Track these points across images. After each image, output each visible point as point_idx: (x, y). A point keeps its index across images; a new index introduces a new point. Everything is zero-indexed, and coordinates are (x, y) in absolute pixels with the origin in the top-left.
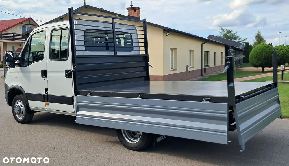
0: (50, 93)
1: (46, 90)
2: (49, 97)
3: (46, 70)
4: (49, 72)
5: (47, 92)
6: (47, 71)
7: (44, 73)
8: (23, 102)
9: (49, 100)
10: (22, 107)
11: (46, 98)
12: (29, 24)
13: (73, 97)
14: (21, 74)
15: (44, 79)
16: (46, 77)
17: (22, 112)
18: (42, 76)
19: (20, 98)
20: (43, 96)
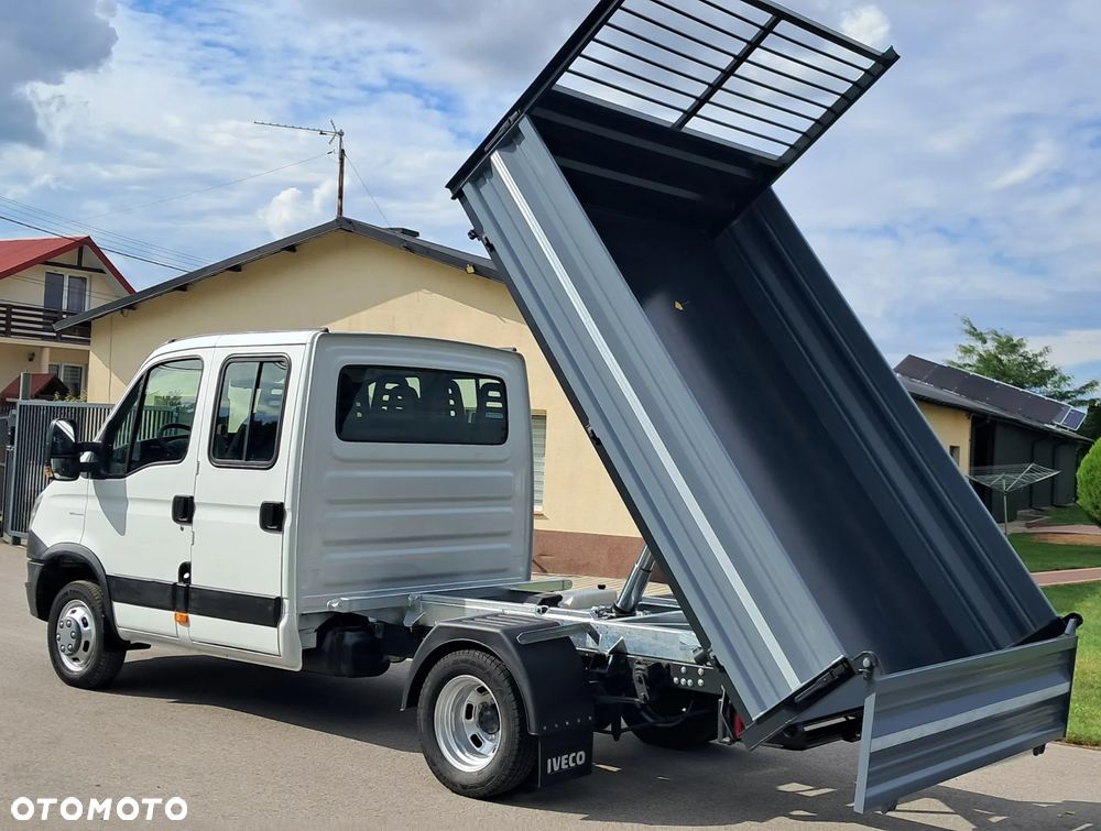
0: (198, 579)
1: (185, 568)
2: (193, 595)
3: (192, 498)
4: (200, 504)
5: (186, 576)
6: (195, 501)
7: (184, 509)
8: (93, 609)
9: (192, 604)
10: (86, 625)
11: (182, 597)
12: (79, 267)
13: (279, 601)
14: (95, 505)
15: (182, 529)
16: (190, 521)
17: (87, 643)
18: (176, 519)
19: (81, 594)
20: (170, 590)
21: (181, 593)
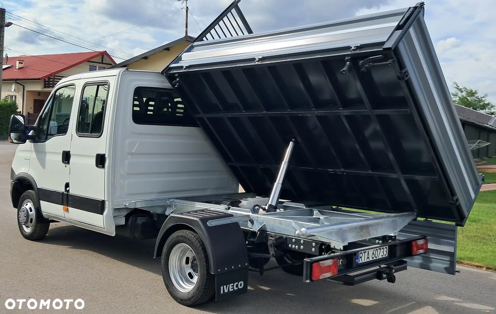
0: (73, 191)
1: (67, 185)
2: (70, 198)
3: (69, 151)
4: (72, 154)
5: (68, 189)
6: (71, 153)
7: (66, 157)
8: (34, 203)
9: (69, 202)
10: (31, 211)
11: (66, 199)
13: (103, 202)
14: (34, 155)
15: (66, 166)
16: (68, 163)
17: (32, 219)
18: (63, 162)
19: (29, 197)
20: (61, 196)
21: (65, 197)
